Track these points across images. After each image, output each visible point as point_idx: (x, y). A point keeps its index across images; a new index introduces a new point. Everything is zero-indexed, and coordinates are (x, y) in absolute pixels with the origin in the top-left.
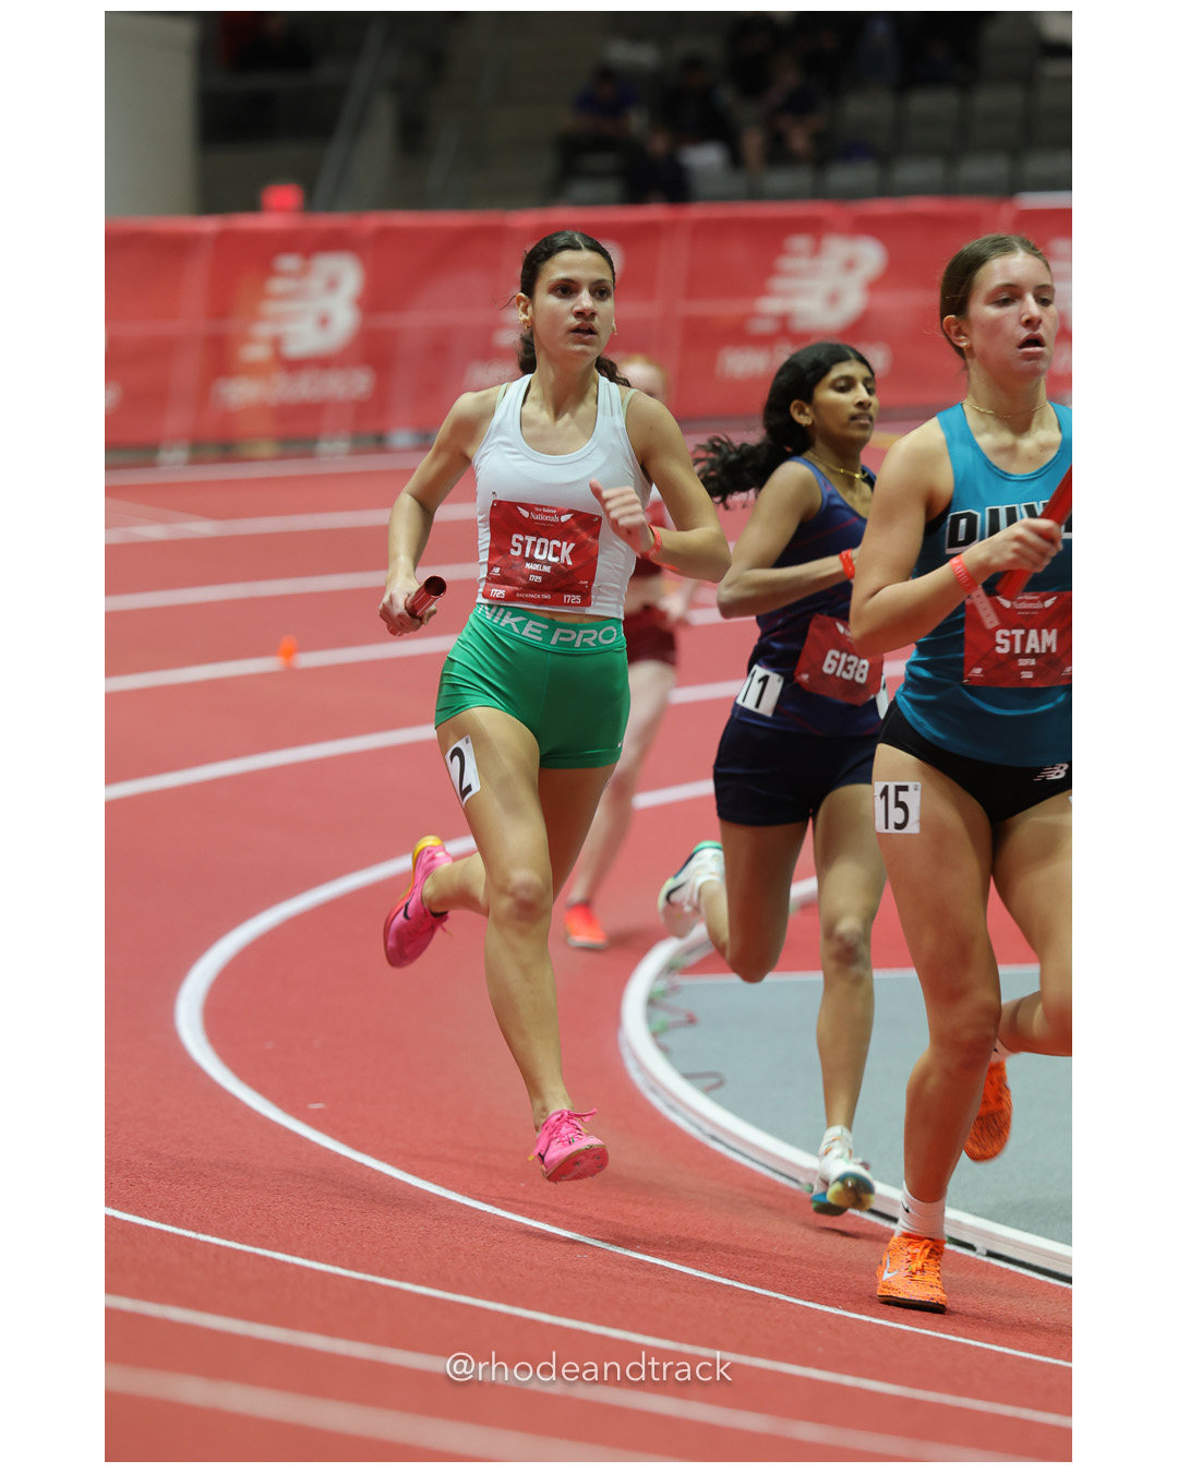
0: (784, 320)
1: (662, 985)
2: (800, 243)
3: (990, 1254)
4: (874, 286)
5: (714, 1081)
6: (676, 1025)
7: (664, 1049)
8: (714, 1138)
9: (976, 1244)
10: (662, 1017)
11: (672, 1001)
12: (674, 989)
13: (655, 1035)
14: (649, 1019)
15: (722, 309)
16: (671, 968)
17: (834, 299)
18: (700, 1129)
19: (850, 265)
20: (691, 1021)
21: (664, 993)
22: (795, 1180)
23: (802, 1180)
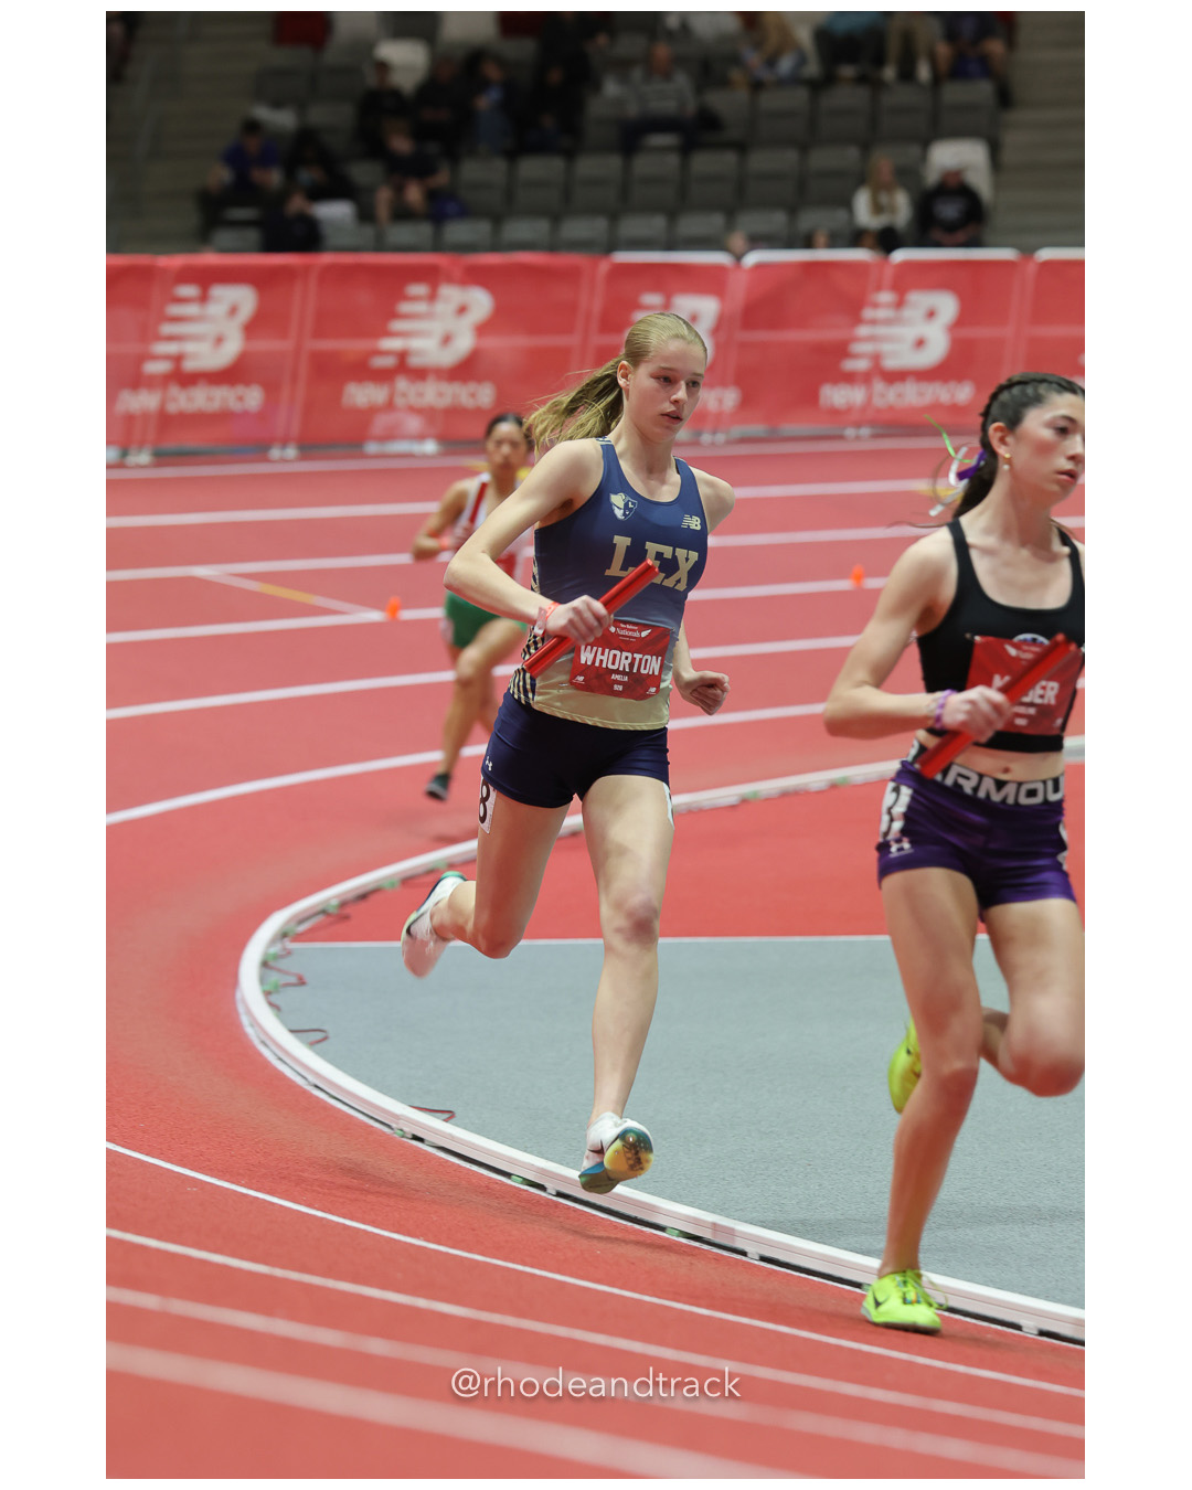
0: (403, 355)
1: (274, 950)
2: (419, 289)
3: (559, 1194)
4: (482, 329)
5: (319, 1036)
6: (287, 986)
7: (275, 1007)
8: (317, 1087)
9: (547, 1185)
10: (274, 977)
11: (283, 964)
12: (286, 953)
13: (267, 994)
14: (262, 980)
15: (351, 346)
16: (283, 935)
17: (447, 340)
18: (304, 1078)
19: (462, 310)
20: (301, 982)
21: (277, 957)
22: (389, 1126)
23: (394, 1125)
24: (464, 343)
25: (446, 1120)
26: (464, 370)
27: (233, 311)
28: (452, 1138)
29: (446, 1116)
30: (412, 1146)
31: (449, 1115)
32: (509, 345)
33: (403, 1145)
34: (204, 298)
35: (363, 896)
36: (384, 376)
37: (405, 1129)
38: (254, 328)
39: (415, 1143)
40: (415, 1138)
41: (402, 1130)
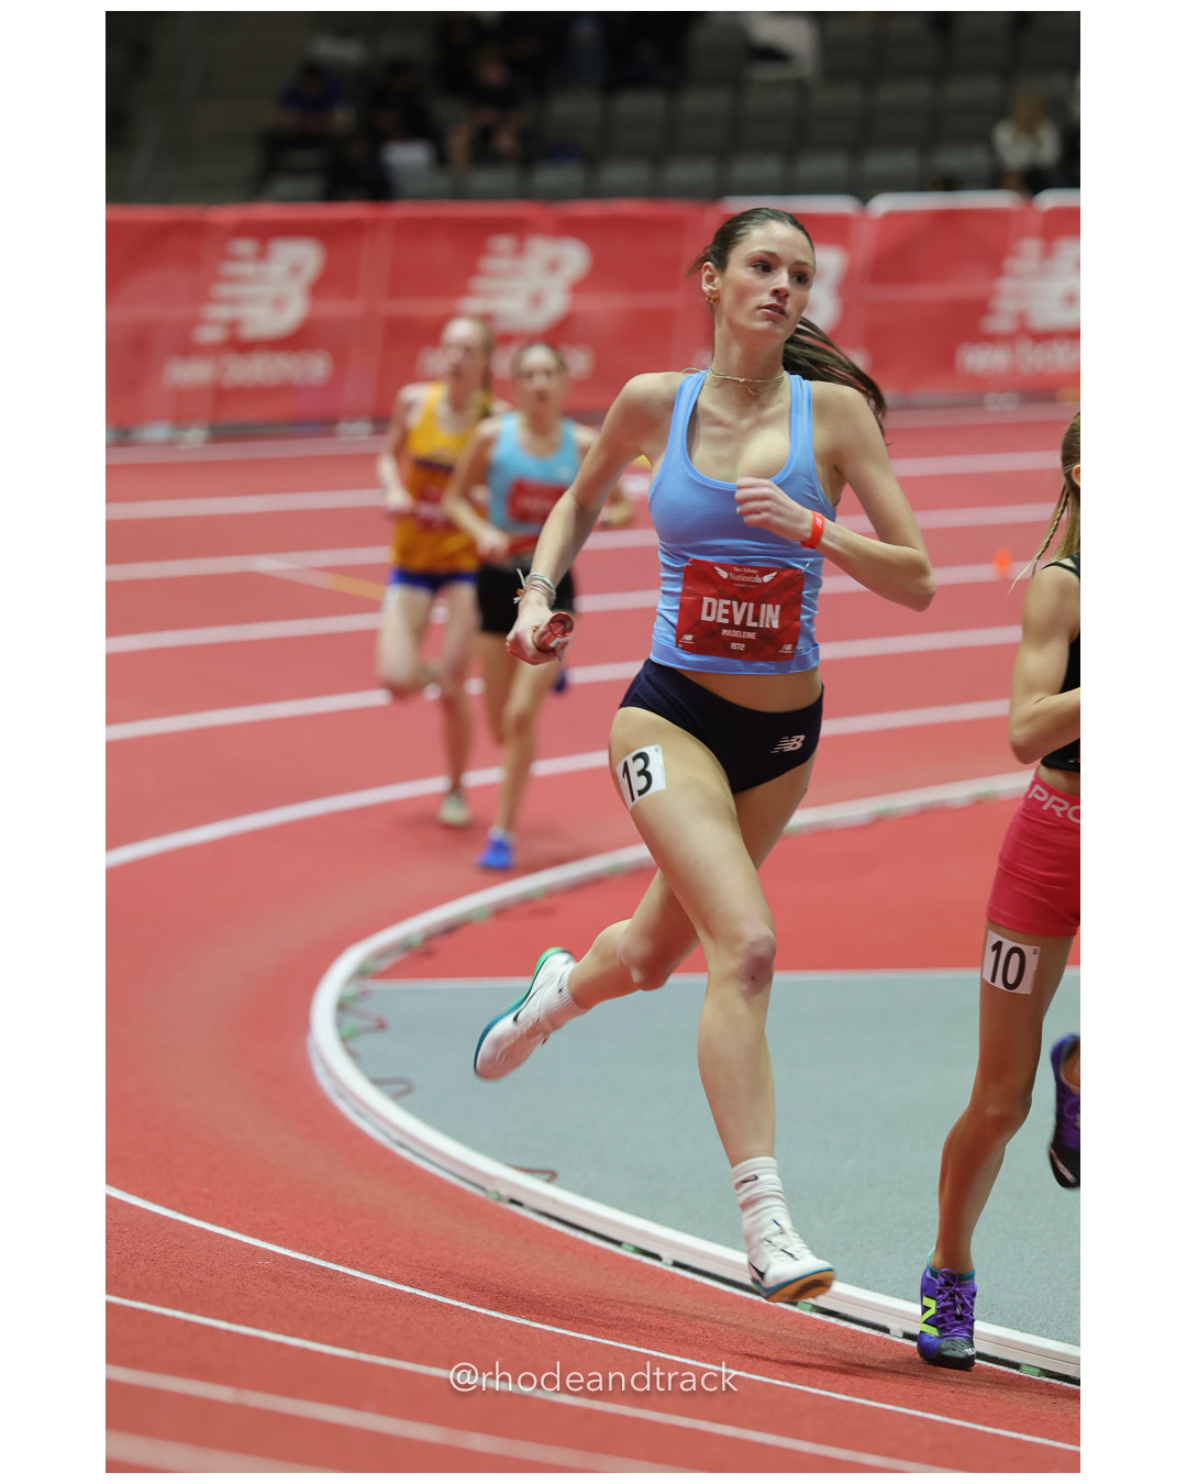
0: (486, 317)
1: (353, 989)
2: (503, 243)
3: (676, 1264)
4: (578, 288)
5: (402, 1087)
6: (367, 1030)
7: (354, 1055)
8: (401, 1145)
9: (662, 1254)
10: (352, 1022)
11: (361, 1006)
12: (365, 994)
13: (344, 1039)
14: (339, 1024)
16: (362, 973)
17: (536, 300)
18: (387, 1135)
19: (553, 266)
20: (381, 1026)
21: (355, 998)
22: (483, 1189)
23: (489, 1187)
24: (556, 303)
25: (548, 1181)
26: (559, 334)
27: (295, 270)
28: (554, 1201)
29: (547, 1176)
30: (508, 1212)
31: (551, 1176)
32: (607, 306)
33: (499, 1210)
34: (262, 255)
35: (451, 929)
37: (502, 1192)
38: (320, 288)
39: (513, 1208)
40: (513, 1201)
41: (497, 1193)
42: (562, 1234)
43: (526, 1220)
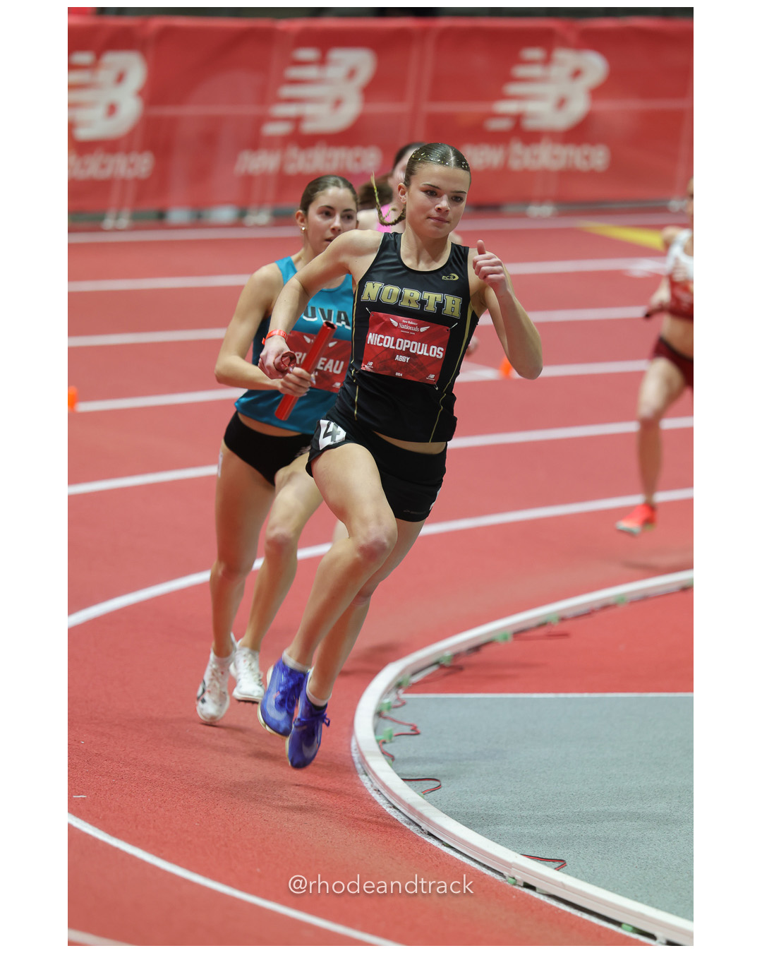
0: (518, 118)
1: (390, 700)
2: (534, 53)
3: (669, 943)
4: (596, 93)
5: (433, 784)
6: (402, 735)
7: (388, 756)
8: (430, 834)
9: (657, 934)
10: (388, 727)
11: (396, 714)
12: (400, 704)
13: (381, 743)
14: (376, 730)
15: (466, 109)
16: (398, 685)
17: (562, 103)
19: (577, 74)
20: (415, 732)
21: (391, 707)
22: (501, 874)
23: (506, 873)
24: (579, 106)
25: (557, 869)
26: (578, 134)
27: (352, 74)
28: (563, 886)
29: (557, 864)
30: (523, 894)
31: (561, 864)
32: (622, 108)
33: (514, 892)
34: (322, 62)
35: (477, 648)
36: (499, 139)
37: (517, 877)
38: (370, 91)
39: (527, 891)
40: (527, 886)
41: (514, 878)
42: (570, 914)
43: (538, 901)
